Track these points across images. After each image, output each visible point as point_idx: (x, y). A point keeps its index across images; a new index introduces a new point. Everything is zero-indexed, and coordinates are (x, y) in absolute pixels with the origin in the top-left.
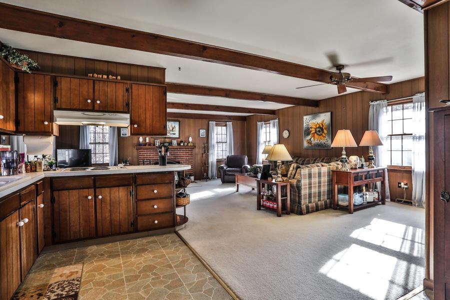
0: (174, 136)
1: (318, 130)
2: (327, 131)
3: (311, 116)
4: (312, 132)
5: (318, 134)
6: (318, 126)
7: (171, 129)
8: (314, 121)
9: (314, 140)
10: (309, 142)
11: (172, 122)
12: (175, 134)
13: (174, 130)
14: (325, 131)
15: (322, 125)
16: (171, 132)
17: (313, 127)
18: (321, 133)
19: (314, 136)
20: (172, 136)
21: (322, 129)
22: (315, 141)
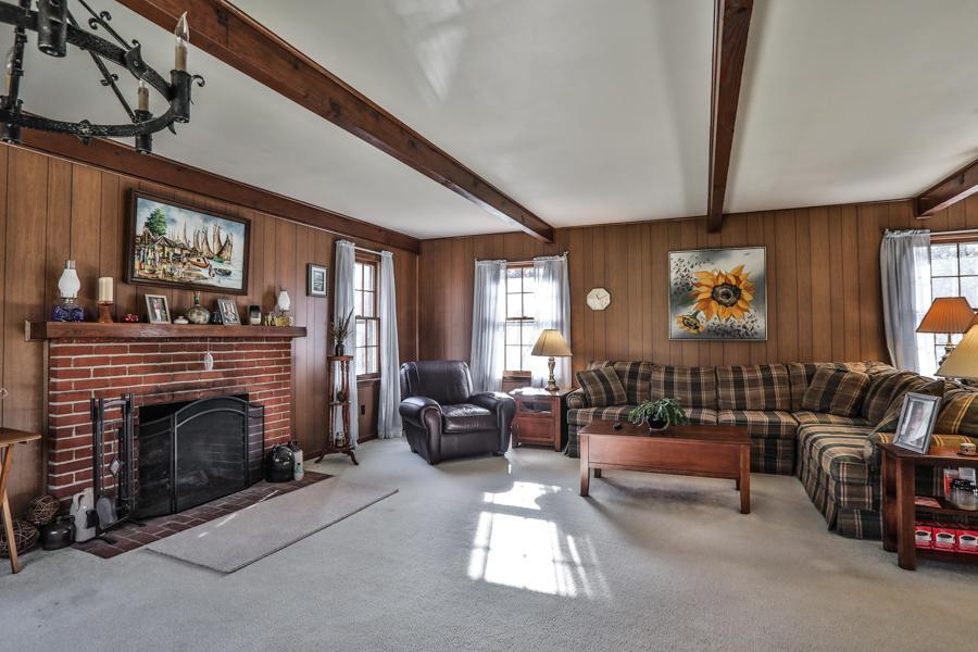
0: (225, 283)
1: (721, 291)
2: (753, 295)
3: (696, 254)
4: (700, 297)
5: (720, 303)
6: (721, 281)
7: (215, 248)
8: (708, 268)
9: (708, 318)
10: (690, 323)
11: (220, 221)
12: (227, 274)
13: (225, 254)
14: (747, 296)
15: (737, 278)
16: (215, 265)
17: (703, 282)
18: (732, 299)
19: (707, 308)
20: (215, 281)
21: (737, 292)
22: (712, 320)
